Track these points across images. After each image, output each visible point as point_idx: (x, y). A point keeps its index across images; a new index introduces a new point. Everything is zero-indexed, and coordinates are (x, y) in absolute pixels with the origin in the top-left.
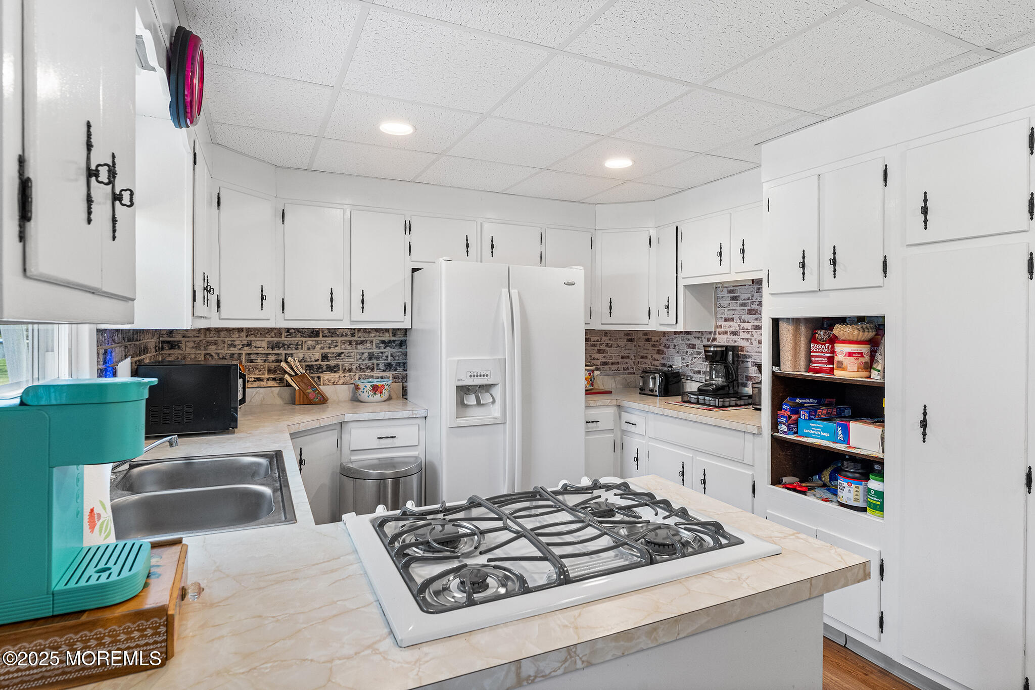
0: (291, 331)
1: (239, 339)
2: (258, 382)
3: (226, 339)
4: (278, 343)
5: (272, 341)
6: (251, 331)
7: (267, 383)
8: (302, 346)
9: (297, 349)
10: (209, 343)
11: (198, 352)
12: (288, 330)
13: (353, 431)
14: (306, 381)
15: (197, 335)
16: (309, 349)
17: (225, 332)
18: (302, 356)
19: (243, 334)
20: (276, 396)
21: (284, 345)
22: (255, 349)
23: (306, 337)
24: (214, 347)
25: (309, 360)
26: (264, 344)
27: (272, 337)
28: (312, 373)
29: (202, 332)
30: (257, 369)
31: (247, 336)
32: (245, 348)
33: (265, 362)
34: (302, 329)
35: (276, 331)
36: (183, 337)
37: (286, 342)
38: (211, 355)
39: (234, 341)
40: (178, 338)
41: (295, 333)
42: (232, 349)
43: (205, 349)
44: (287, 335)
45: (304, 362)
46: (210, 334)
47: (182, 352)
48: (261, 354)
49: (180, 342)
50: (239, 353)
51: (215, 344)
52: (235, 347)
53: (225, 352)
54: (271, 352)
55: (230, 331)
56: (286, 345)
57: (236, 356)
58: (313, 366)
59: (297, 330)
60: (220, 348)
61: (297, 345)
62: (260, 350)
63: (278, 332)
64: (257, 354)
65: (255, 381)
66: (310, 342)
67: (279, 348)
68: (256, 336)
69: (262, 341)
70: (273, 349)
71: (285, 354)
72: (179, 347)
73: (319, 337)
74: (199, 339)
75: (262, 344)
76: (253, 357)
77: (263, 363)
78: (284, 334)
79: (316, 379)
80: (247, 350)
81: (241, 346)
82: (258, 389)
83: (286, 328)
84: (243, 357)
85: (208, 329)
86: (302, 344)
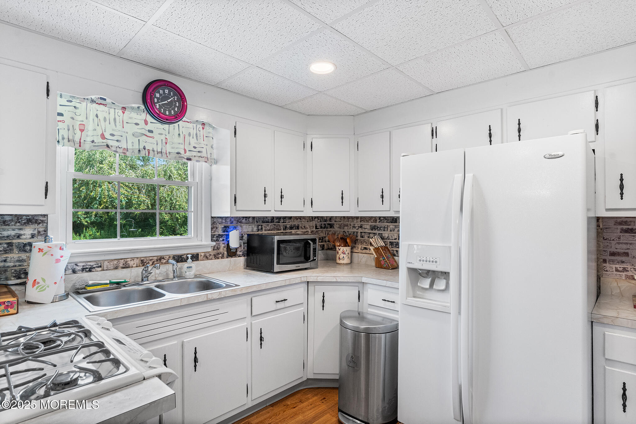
0: (381, 219)
1: (357, 223)
2: (365, 250)
3: (352, 223)
4: (375, 226)
5: (372, 225)
6: (362, 219)
7: (369, 251)
8: (387, 229)
9: (384, 231)
10: (345, 225)
11: (341, 230)
12: (380, 218)
13: (369, 290)
14: (379, 252)
15: (340, 221)
16: (391, 231)
17: (351, 219)
18: (387, 235)
19: (359, 220)
20: (372, 260)
21: (378, 227)
22: (364, 230)
23: (389, 223)
24: (346, 228)
25: (391, 238)
26: (368, 227)
27: (372, 222)
28: (393, 248)
29: (342, 219)
30: (365, 242)
31: (360, 222)
32: (360, 229)
33: (368, 238)
34: (387, 217)
35: (374, 219)
36: (335, 221)
37: (379, 226)
38: (345, 232)
39: (354, 224)
40: (333, 222)
41: (383, 220)
42: (354, 229)
43: (343, 229)
44: (379, 221)
45: (389, 239)
46: (345, 220)
47: (334, 230)
48: (367, 233)
49: (334, 224)
50: (357, 232)
51: (347, 226)
52: (355, 228)
53: (351, 230)
54: (372, 232)
55: (353, 218)
56: (379, 227)
57: (355, 233)
58: (393, 242)
59: (384, 217)
60: (349, 228)
61: (385, 228)
62: (366, 231)
63: (375, 219)
64: (365, 232)
65: (364, 249)
66: (391, 226)
67: (375, 229)
68: (364, 222)
69: (367, 224)
70: (372, 230)
71: (379, 233)
72: (333, 227)
73: (397, 223)
74: (341, 223)
75: (367, 226)
76: (363, 234)
77: (368, 239)
78: (378, 221)
79: (395, 252)
80: (360, 230)
81: (358, 228)
82: (364, 254)
83: (379, 217)
84: (359, 234)
85: (344, 217)
86: (387, 227)
